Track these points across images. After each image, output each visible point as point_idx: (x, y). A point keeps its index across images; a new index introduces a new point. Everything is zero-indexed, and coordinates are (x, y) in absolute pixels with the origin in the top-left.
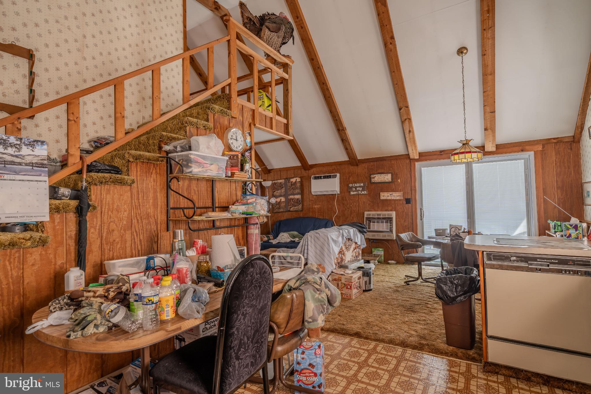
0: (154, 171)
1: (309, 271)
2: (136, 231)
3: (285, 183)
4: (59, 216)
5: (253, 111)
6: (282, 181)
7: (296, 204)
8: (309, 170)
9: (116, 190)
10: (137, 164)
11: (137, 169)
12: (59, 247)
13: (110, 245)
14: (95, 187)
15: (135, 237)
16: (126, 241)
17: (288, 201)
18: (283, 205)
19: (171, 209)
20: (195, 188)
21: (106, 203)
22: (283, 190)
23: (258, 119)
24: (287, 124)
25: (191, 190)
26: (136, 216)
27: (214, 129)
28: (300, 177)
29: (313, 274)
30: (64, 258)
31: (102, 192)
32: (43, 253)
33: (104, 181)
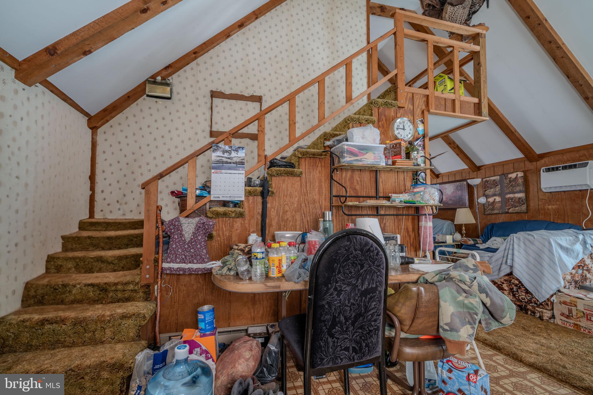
0: (320, 165)
1: (460, 267)
2: (304, 213)
3: (501, 181)
4: (252, 198)
5: (428, 96)
6: (497, 178)
7: (517, 204)
8: (537, 161)
9: (289, 180)
10: (305, 160)
11: (305, 163)
12: (251, 219)
13: (285, 222)
14: (275, 178)
15: (304, 218)
16: (296, 221)
17: (505, 201)
18: (498, 205)
19: (334, 196)
20: (358, 178)
21: (282, 190)
22: (498, 188)
23: (433, 104)
24: (479, 104)
25: (353, 180)
26: (304, 201)
27: (379, 122)
28: (523, 171)
29: (467, 271)
30: (254, 227)
31: (280, 182)
32: (243, 222)
33: (279, 173)
